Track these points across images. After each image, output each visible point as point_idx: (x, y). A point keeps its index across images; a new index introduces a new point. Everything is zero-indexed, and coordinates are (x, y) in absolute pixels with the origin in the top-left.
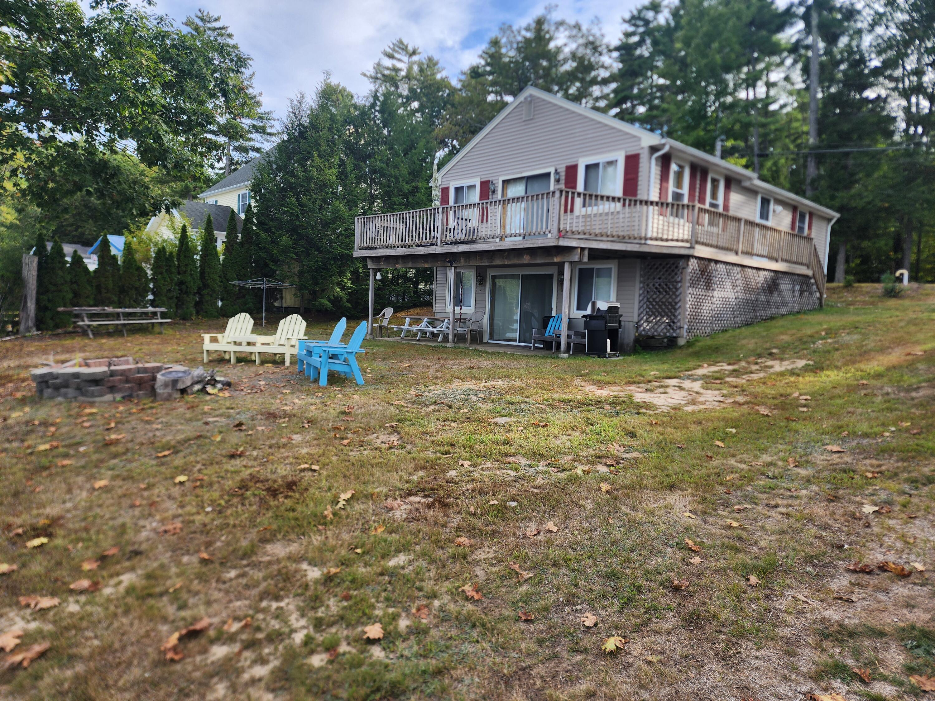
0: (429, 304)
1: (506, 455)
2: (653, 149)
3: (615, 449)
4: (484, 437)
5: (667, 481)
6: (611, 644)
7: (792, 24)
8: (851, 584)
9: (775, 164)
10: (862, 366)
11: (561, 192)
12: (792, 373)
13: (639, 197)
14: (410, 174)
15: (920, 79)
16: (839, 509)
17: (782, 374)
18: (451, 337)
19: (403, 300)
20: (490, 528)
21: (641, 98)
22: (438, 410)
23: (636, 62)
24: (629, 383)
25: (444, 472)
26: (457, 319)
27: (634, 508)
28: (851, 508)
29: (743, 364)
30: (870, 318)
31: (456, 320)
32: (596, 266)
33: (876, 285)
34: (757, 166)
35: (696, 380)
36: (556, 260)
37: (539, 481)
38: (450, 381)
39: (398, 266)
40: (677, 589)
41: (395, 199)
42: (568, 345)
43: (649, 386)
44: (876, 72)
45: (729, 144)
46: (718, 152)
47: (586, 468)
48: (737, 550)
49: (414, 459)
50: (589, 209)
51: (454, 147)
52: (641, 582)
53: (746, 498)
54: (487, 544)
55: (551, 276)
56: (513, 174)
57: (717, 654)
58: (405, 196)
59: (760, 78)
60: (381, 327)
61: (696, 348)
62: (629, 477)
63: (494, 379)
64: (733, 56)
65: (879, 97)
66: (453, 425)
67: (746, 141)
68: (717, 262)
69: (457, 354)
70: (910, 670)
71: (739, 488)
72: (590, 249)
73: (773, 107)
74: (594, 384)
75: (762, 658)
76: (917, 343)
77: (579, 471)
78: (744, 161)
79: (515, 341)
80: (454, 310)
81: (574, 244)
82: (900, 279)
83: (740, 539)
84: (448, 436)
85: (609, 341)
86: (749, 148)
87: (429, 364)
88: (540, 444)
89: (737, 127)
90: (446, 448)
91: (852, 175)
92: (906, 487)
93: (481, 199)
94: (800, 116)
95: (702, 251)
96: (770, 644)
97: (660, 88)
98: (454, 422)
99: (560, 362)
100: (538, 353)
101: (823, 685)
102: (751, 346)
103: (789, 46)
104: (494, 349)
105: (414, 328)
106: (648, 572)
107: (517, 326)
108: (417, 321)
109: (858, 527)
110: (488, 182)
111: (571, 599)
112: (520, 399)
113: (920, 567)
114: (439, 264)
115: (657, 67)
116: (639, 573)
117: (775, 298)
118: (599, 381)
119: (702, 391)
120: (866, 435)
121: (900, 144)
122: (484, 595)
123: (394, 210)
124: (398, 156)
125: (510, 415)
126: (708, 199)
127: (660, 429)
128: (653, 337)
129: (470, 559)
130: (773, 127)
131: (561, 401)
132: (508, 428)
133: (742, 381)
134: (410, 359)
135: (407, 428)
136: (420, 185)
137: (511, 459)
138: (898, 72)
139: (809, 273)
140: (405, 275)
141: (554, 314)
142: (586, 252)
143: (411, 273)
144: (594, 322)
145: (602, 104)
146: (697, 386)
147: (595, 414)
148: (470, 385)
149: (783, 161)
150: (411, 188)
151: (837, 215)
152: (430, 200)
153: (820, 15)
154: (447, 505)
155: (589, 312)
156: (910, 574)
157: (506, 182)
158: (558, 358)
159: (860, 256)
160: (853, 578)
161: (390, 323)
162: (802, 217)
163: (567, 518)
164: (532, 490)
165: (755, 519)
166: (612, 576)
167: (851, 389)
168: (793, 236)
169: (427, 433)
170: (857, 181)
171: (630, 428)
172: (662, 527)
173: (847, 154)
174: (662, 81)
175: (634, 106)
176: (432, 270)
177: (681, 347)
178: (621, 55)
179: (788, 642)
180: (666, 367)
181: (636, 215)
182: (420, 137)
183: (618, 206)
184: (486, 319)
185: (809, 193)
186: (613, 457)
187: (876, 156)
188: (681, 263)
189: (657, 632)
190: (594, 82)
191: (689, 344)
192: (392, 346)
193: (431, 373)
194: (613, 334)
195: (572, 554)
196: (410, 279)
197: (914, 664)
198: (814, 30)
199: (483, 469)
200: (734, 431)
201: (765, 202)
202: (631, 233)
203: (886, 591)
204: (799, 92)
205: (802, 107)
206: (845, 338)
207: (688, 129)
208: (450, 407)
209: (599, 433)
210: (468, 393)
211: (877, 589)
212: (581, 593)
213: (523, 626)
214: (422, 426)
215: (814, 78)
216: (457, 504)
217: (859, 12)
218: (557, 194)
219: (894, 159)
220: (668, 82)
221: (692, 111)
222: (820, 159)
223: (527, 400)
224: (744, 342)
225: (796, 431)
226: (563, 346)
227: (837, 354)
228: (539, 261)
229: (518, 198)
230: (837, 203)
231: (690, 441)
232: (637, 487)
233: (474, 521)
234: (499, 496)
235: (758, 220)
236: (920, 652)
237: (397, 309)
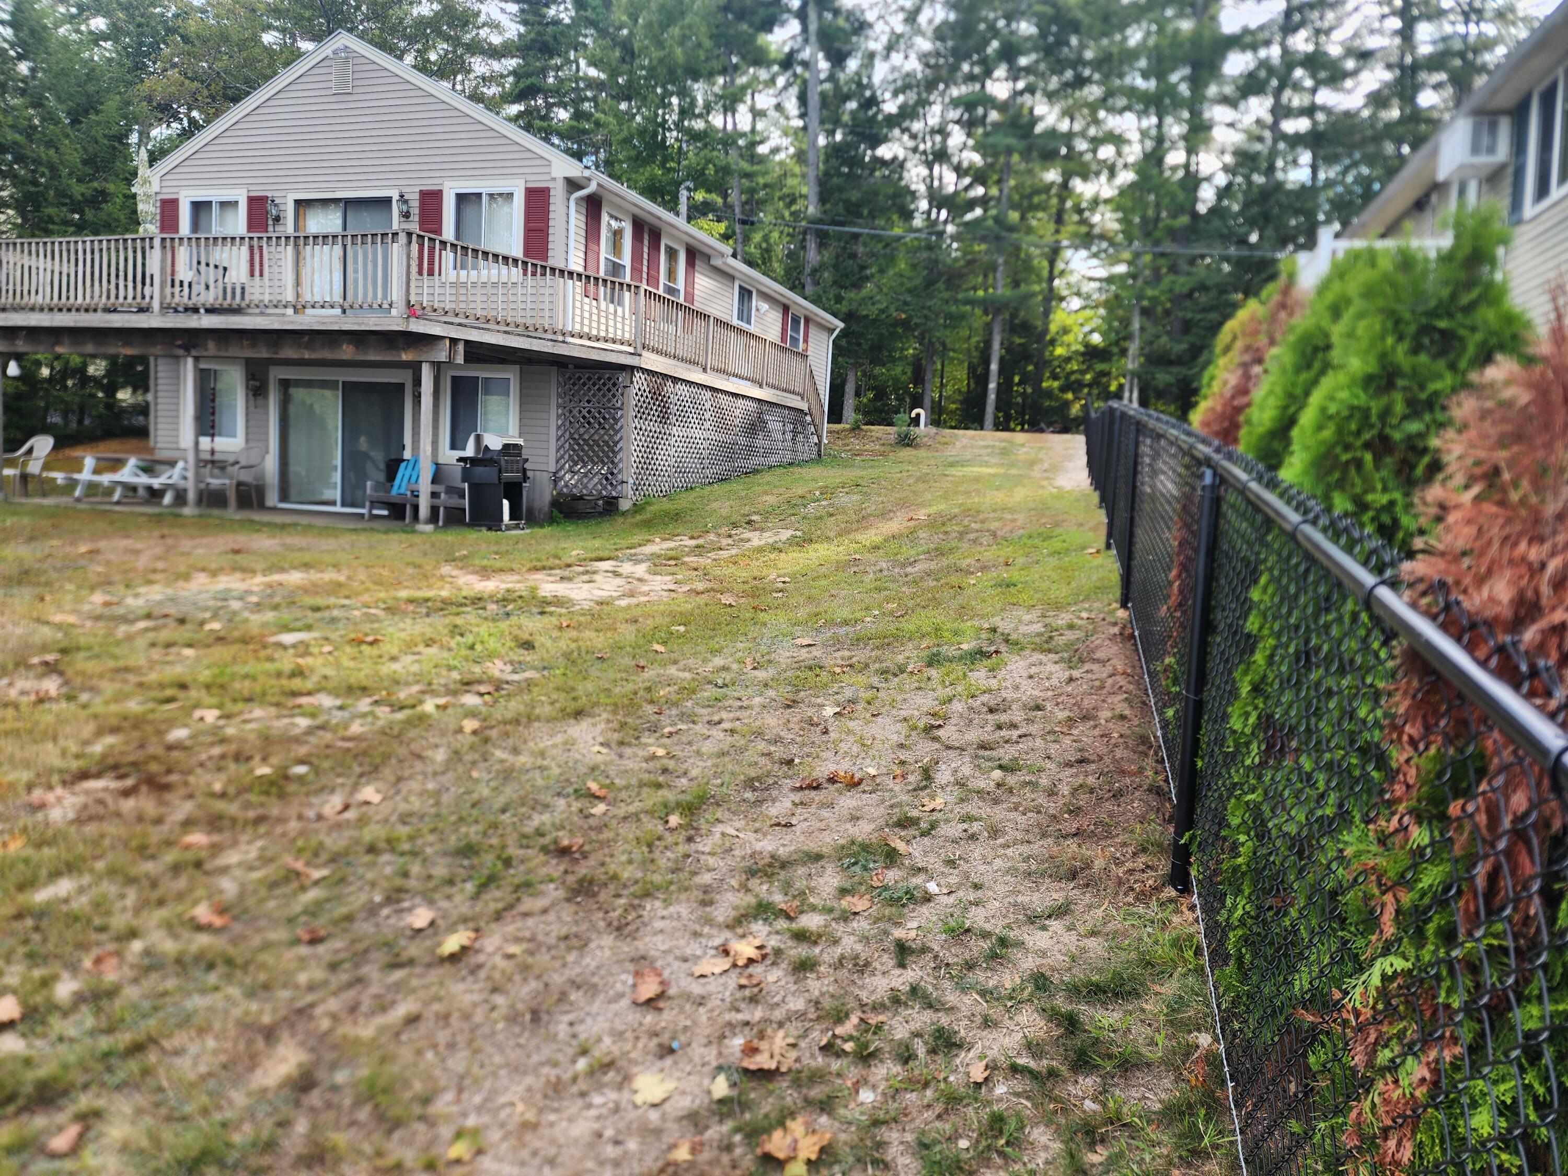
0: (142, 433)
1: (295, 694)
2: (573, 185)
3: (497, 669)
4: (251, 667)
5: (572, 706)
6: (452, 943)
7: (783, 24)
8: (795, 804)
9: (766, 238)
10: (859, 537)
11: (409, 235)
12: (775, 548)
13: (551, 262)
14: (85, 162)
15: (944, 140)
16: (795, 716)
17: (760, 550)
18: (191, 496)
19: (80, 421)
20: (251, 814)
21: (559, 94)
22: (155, 629)
23: (550, 29)
24: (536, 569)
25: (160, 733)
26: (206, 462)
27: (516, 751)
28: (810, 712)
29: (712, 537)
30: (874, 473)
31: (201, 463)
32: (482, 372)
33: (889, 429)
34: (739, 236)
35: (641, 561)
36: (405, 357)
37: (356, 728)
38: (187, 577)
39: (59, 350)
40: (564, 852)
41: (51, 211)
42: (434, 510)
43: (566, 573)
44: (893, 121)
45: (700, 196)
46: (683, 208)
47: (442, 701)
48: (659, 786)
49: (95, 716)
50: (463, 273)
51: (192, 121)
52: (513, 851)
53: (683, 716)
54: (244, 838)
55: (401, 387)
56: (319, 190)
57: (609, 924)
58: (77, 207)
59: (742, 101)
60: (25, 478)
61: (646, 515)
62: (514, 706)
63: (282, 570)
64: (702, 55)
65: (895, 158)
66: (188, 652)
67: (725, 196)
68: (676, 380)
69: (202, 526)
70: (844, 892)
71: (675, 704)
72: (467, 342)
73: (762, 149)
74: (475, 572)
75: (671, 917)
76: (923, 505)
77: (429, 706)
78: (722, 227)
79: (333, 503)
80: (197, 443)
81: (437, 330)
82: (916, 421)
83: (665, 771)
84: (177, 671)
85: (506, 503)
86: (728, 207)
87: (139, 546)
88: (362, 673)
89: (710, 170)
90: (169, 692)
91: (863, 268)
92: (875, 680)
93: (250, 228)
94: (797, 170)
95: (651, 361)
96: (683, 896)
97: (592, 84)
98: (190, 645)
99: (415, 539)
100: (375, 525)
101: (740, 931)
102: (724, 512)
103: (781, 56)
104: (288, 519)
105: (106, 479)
106: (524, 836)
107: (337, 477)
108: (116, 464)
109: (815, 735)
110: (263, 199)
111: (395, 897)
112: (332, 600)
113: (872, 771)
114: (158, 350)
115: (585, 46)
116: (511, 840)
117: (760, 442)
118: (485, 568)
119: (647, 577)
120: (846, 623)
121: (918, 230)
122: (235, 918)
123: (48, 233)
124: (57, 122)
125: (309, 628)
126: (662, 279)
127: (574, 634)
128: (581, 498)
129: (208, 866)
130: (761, 181)
131: (411, 601)
132: (303, 649)
133: (705, 561)
134: (95, 537)
135: (81, 663)
136: (111, 187)
137: (303, 700)
138: (917, 126)
139: (804, 406)
140: (81, 371)
141: (407, 454)
142: (461, 347)
143: (96, 369)
144: (479, 470)
145: (492, 91)
146: (641, 570)
147: (470, 617)
148: (230, 582)
149: (775, 235)
150: (89, 193)
151: (841, 325)
152: (134, 221)
153: (820, 17)
154: (167, 787)
155: (470, 451)
156: (860, 781)
157: (301, 205)
158: (414, 532)
159: (874, 388)
160: (797, 797)
161: (47, 467)
162: (796, 321)
163: (399, 779)
164: (341, 744)
165: (690, 743)
166: (468, 850)
167: (841, 566)
168: (784, 349)
169: (127, 670)
170: (867, 279)
171: (526, 637)
172: (556, 771)
173: (856, 236)
174: (593, 72)
175: (549, 106)
176: (144, 360)
177: (624, 514)
178: (522, 11)
179: (706, 889)
180: (597, 543)
181: (547, 291)
182: (108, 90)
183: (516, 273)
184: (271, 464)
185: (809, 289)
186: (491, 680)
187: (891, 244)
188: (622, 378)
189: (526, 915)
190: (476, 48)
191: (637, 508)
192: (54, 514)
193: (142, 562)
194: (513, 491)
195: (404, 831)
196: (94, 379)
197: (848, 885)
198: (813, 38)
199: (245, 721)
200: (682, 629)
201: (745, 294)
202: (538, 322)
203: (831, 805)
204: (796, 131)
205: (800, 156)
206: (844, 499)
207: (638, 161)
208: (182, 621)
209: (472, 647)
210: (225, 596)
211: (822, 805)
212: (412, 883)
213: (303, 950)
214: (115, 657)
215: (814, 114)
216: (186, 784)
217: (870, 26)
218: (402, 238)
219: (913, 251)
220: (603, 76)
221: (642, 132)
222: (823, 239)
223: (346, 602)
224: (715, 505)
225: (764, 624)
226: (424, 512)
227: (830, 522)
228: (372, 357)
229: (325, 237)
230: (844, 308)
231: (618, 647)
232: (524, 720)
233: (220, 806)
234: (274, 760)
235: (735, 322)
236: (857, 868)
237: (64, 441)
